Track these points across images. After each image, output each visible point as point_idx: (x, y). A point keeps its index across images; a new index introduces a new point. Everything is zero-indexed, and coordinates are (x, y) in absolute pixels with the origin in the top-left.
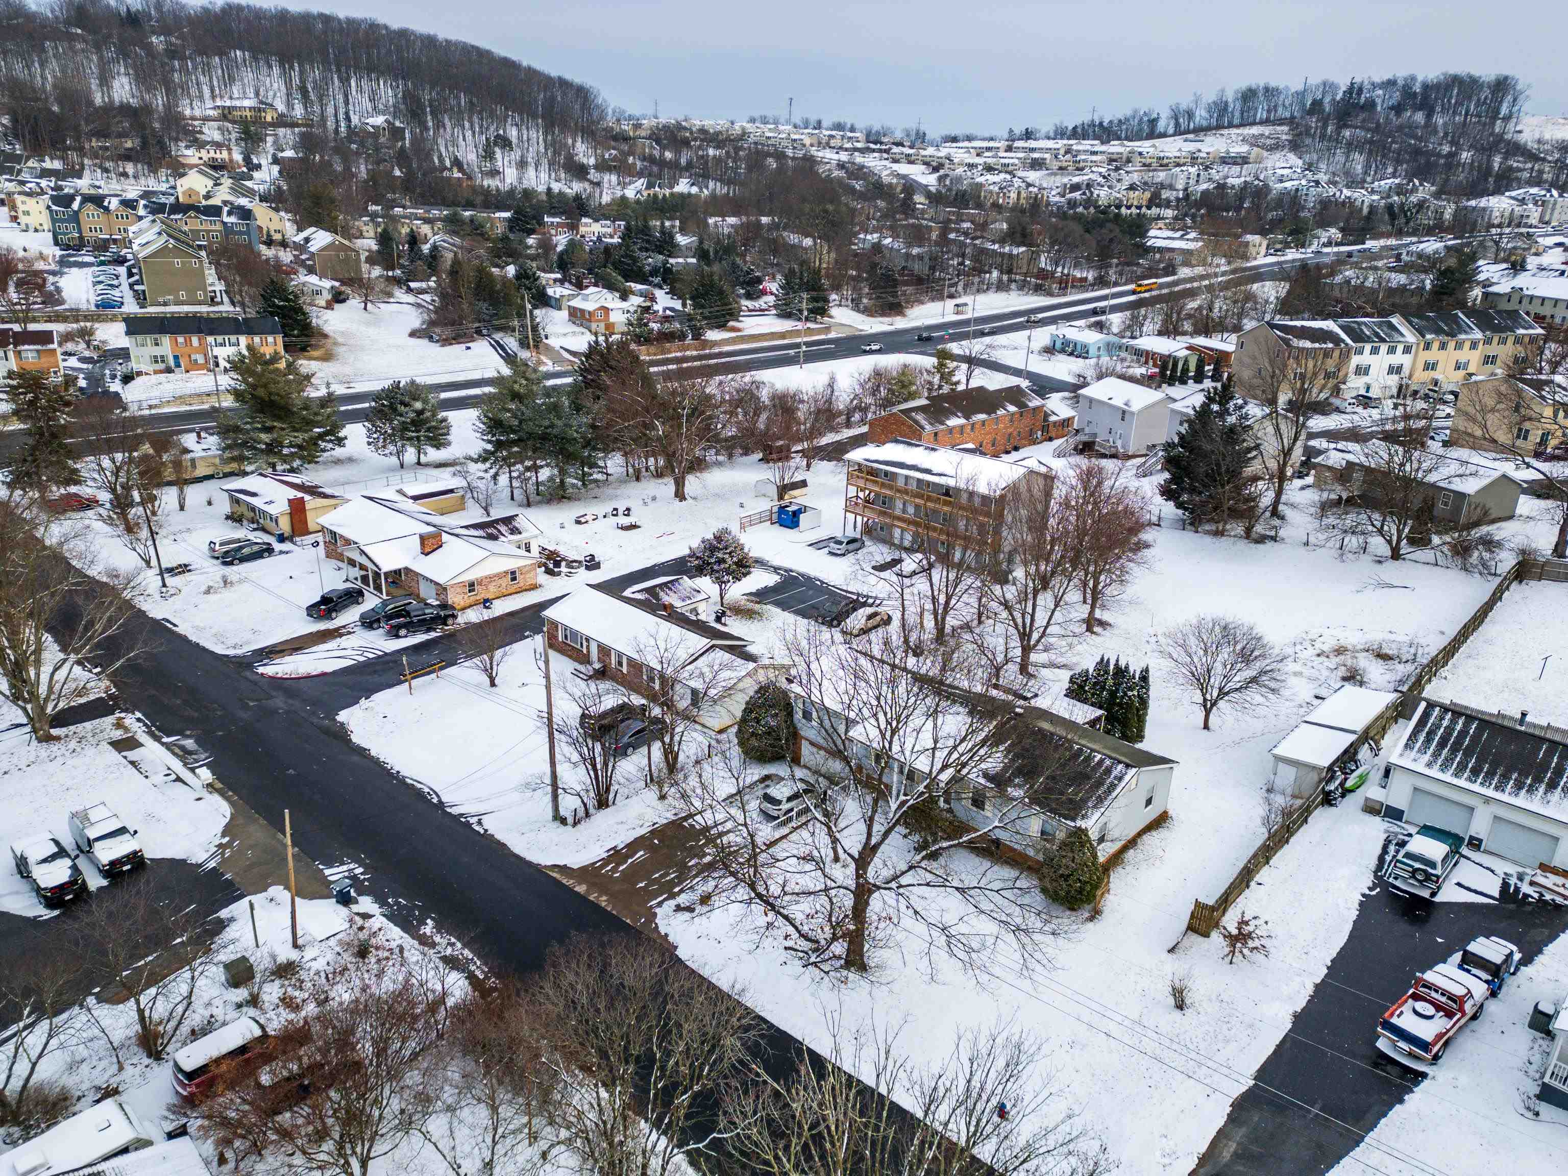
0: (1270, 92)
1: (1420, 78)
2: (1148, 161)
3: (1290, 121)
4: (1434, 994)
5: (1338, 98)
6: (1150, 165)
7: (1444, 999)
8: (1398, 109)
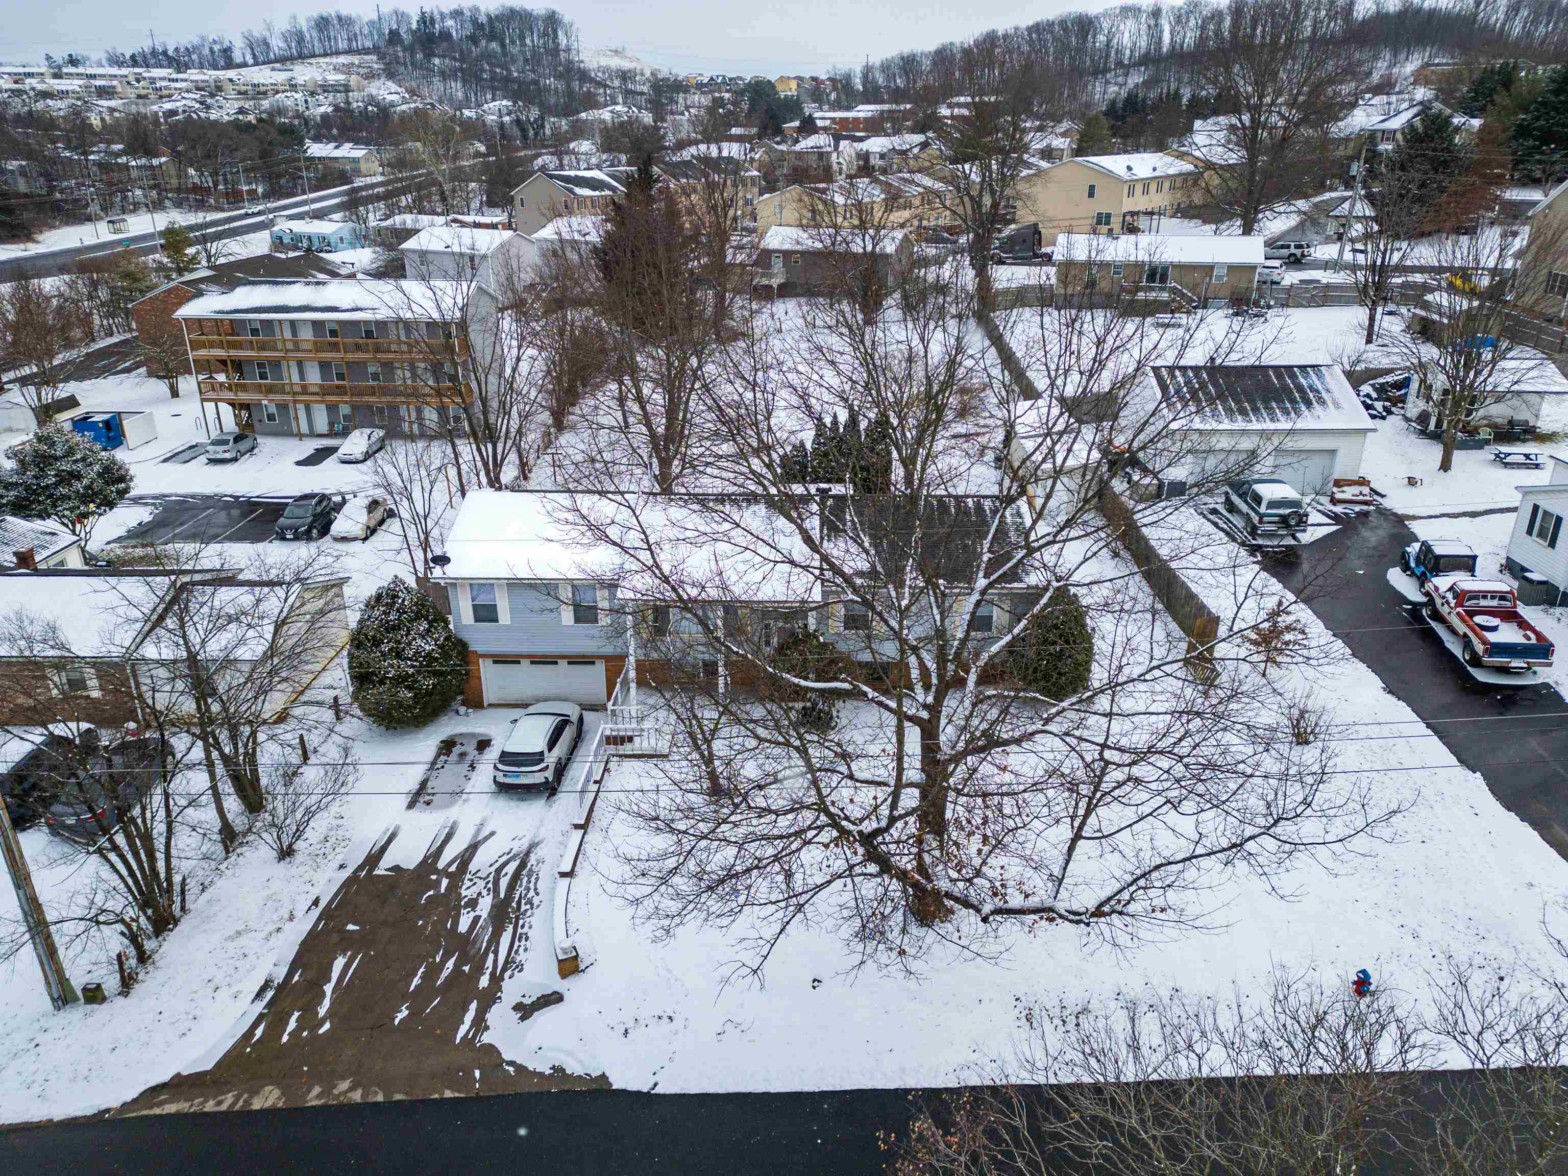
0: (345, 22)
1: (483, 9)
2: (243, 88)
3: (376, 50)
4: (1483, 603)
5: (414, 26)
6: (245, 93)
7: (1495, 603)
8: (473, 39)
